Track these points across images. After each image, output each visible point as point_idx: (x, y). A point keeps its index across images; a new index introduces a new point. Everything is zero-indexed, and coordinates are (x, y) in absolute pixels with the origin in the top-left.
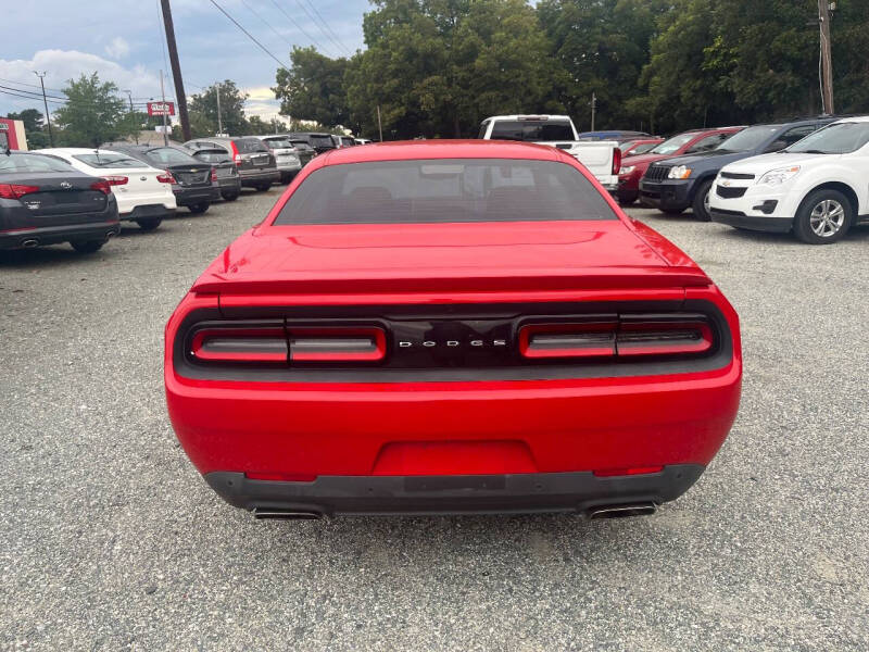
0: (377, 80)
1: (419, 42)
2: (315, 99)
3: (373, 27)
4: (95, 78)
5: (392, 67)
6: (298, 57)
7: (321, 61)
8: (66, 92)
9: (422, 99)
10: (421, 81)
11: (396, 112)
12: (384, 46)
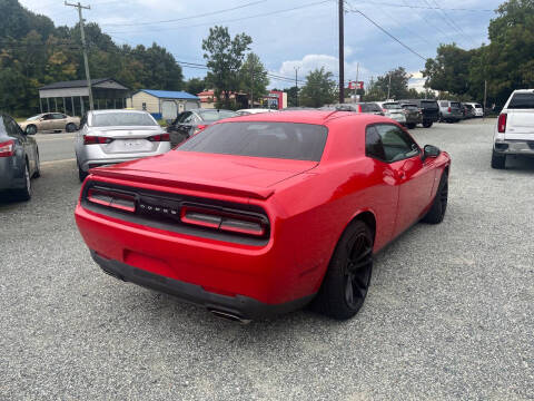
0: (492, 63)
1: (528, 36)
2: (449, 77)
3: (495, 29)
4: (322, 69)
5: (504, 54)
6: (442, 51)
7: (458, 52)
8: (308, 78)
9: (524, 75)
10: (525, 63)
11: (504, 84)
12: (501, 40)
